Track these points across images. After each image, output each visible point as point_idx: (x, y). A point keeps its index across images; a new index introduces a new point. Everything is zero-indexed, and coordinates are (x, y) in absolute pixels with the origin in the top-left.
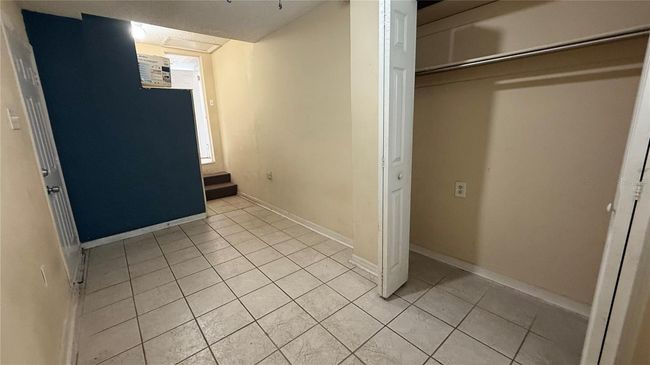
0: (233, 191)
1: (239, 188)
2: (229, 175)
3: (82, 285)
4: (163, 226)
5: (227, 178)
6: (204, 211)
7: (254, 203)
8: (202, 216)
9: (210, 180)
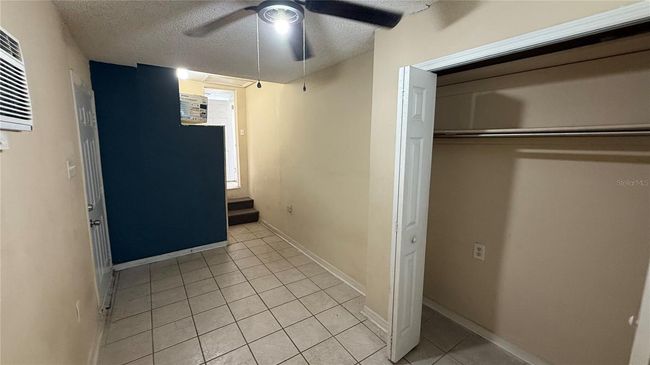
0: (254, 218)
1: (260, 215)
2: (253, 201)
3: (109, 312)
4: (187, 252)
5: (250, 204)
6: (226, 239)
7: (273, 233)
8: (223, 244)
9: (234, 206)
